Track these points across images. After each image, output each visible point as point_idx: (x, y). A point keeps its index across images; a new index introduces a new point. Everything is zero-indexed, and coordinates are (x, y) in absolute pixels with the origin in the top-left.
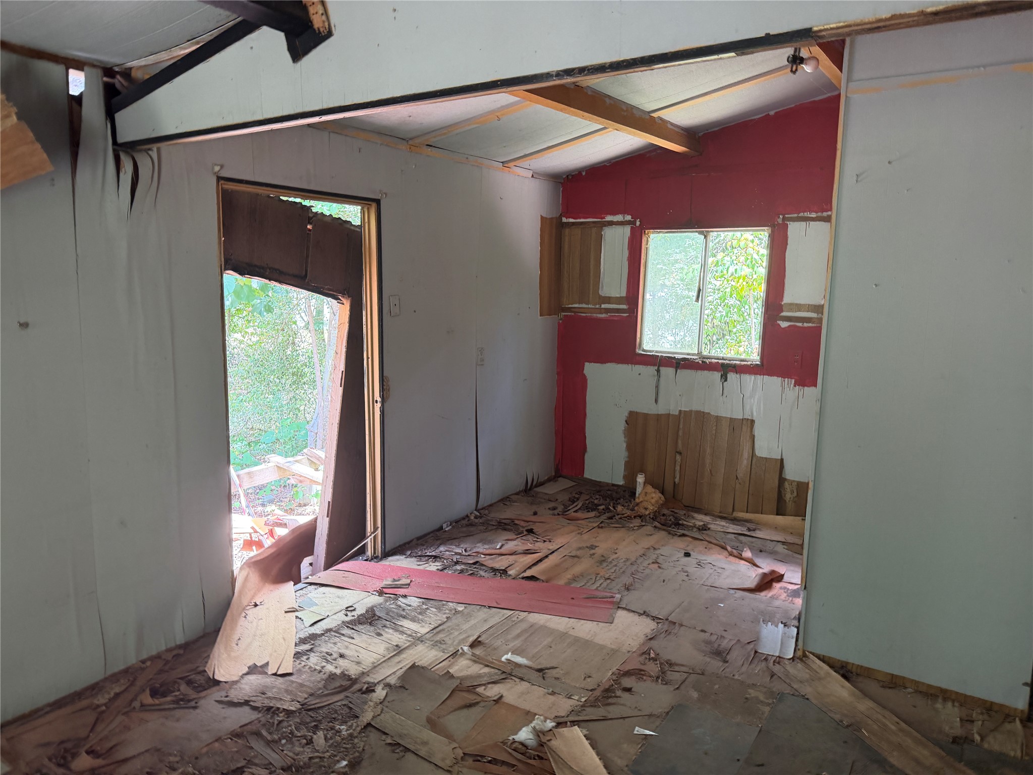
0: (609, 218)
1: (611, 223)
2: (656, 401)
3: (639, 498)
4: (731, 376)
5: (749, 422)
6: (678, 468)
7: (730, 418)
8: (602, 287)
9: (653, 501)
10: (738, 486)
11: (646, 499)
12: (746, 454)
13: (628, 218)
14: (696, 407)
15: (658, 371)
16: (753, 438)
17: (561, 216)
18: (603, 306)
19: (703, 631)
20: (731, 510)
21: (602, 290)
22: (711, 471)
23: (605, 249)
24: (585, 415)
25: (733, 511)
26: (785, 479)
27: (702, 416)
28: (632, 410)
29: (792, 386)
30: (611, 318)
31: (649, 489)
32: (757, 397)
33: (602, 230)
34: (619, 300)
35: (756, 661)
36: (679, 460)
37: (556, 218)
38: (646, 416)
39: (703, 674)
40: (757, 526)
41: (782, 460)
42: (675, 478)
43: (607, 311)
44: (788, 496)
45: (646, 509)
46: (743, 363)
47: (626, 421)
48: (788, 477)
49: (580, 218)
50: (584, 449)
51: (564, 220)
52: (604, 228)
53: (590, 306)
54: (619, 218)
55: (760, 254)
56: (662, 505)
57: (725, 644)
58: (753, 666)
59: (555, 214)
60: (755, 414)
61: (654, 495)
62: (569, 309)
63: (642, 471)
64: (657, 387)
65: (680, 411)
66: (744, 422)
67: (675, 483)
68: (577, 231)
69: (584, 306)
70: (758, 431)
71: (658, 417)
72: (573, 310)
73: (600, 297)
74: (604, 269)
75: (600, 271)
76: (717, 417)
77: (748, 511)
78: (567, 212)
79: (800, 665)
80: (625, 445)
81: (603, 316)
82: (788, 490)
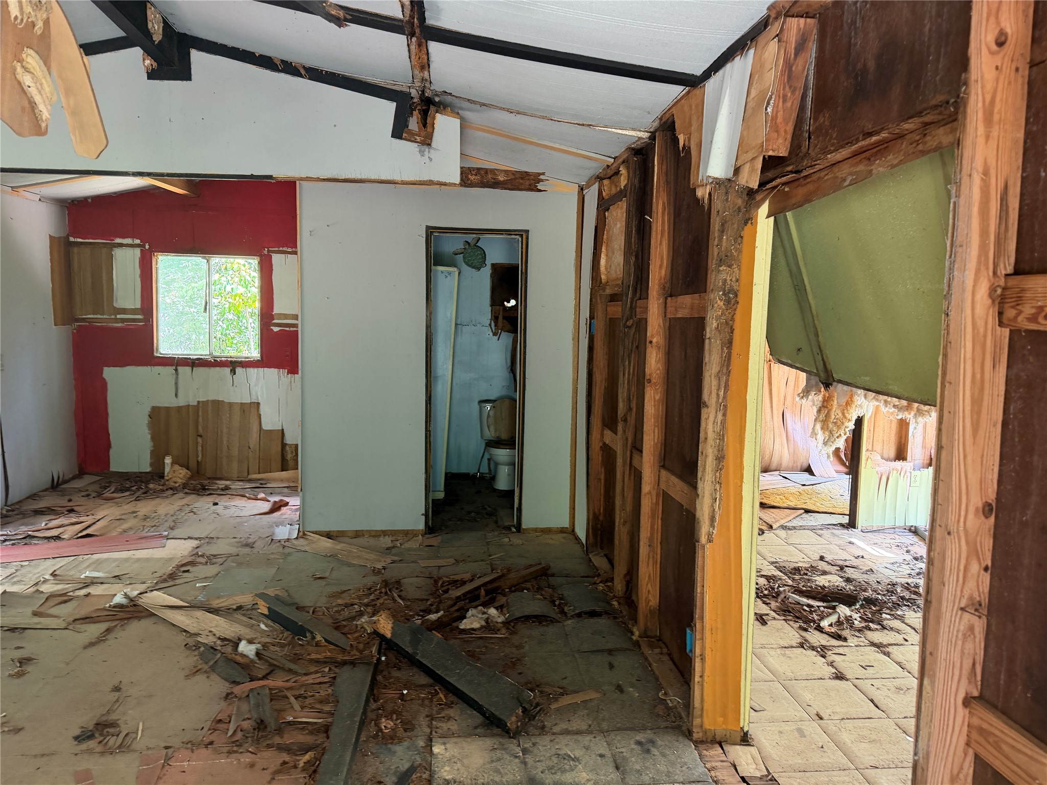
0: (118, 241)
1: (121, 245)
2: (176, 395)
3: (168, 476)
4: (239, 370)
5: (256, 405)
6: (200, 448)
7: (241, 403)
8: (117, 300)
9: (181, 476)
10: (251, 454)
11: (174, 475)
12: (255, 429)
13: (138, 241)
14: (212, 397)
15: (176, 370)
16: (259, 416)
17: (68, 236)
18: (118, 316)
19: (234, 538)
20: (246, 474)
21: (116, 303)
22: (228, 446)
23: (116, 268)
24: (107, 414)
25: (248, 474)
26: (286, 444)
27: (217, 405)
28: (154, 405)
29: (286, 374)
30: (128, 327)
31: (177, 467)
32: (260, 385)
33: (112, 250)
34: (134, 311)
35: (272, 543)
36: (201, 442)
37: (64, 237)
38: (168, 409)
39: (238, 555)
40: (268, 480)
41: (283, 430)
42: (198, 456)
43: (123, 320)
44: (289, 456)
45: (175, 483)
46: (247, 360)
47: (149, 416)
48: (288, 442)
49: (89, 239)
50: (109, 446)
51: (72, 239)
52: (114, 249)
53: (105, 317)
54: (128, 241)
55: (251, 276)
56: (189, 478)
57: (250, 541)
58: (270, 546)
59: (63, 234)
60: (260, 398)
61: (181, 471)
62: (84, 320)
63: (168, 454)
64: (176, 384)
65: (199, 402)
66: (252, 405)
67: (198, 461)
68: (87, 251)
69: (99, 316)
70: (263, 410)
71: (179, 408)
72: (87, 320)
73: (115, 308)
74: (117, 284)
75: (113, 285)
76: (230, 403)
77: (261, 471)
78: (74, 232)
79: (302, 540)
80: (149, 437)
81: (119, 325)
82: (289, 452)
